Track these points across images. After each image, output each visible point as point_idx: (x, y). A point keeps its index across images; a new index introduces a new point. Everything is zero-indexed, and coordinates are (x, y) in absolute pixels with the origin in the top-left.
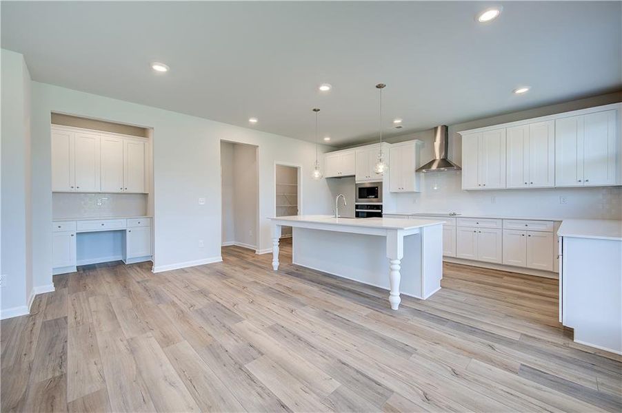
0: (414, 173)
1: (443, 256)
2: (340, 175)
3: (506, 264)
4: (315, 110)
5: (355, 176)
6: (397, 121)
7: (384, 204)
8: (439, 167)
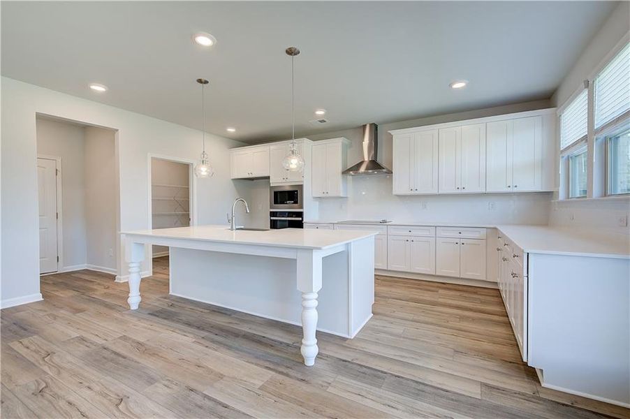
0: (340, 175)
1: (375, 269)
2: (251, 176)
3: (441, 274)
4: (200, 81)
5: (268, 178)
6: (320, 113)
7: (305, 210)
8: (367, 169)
